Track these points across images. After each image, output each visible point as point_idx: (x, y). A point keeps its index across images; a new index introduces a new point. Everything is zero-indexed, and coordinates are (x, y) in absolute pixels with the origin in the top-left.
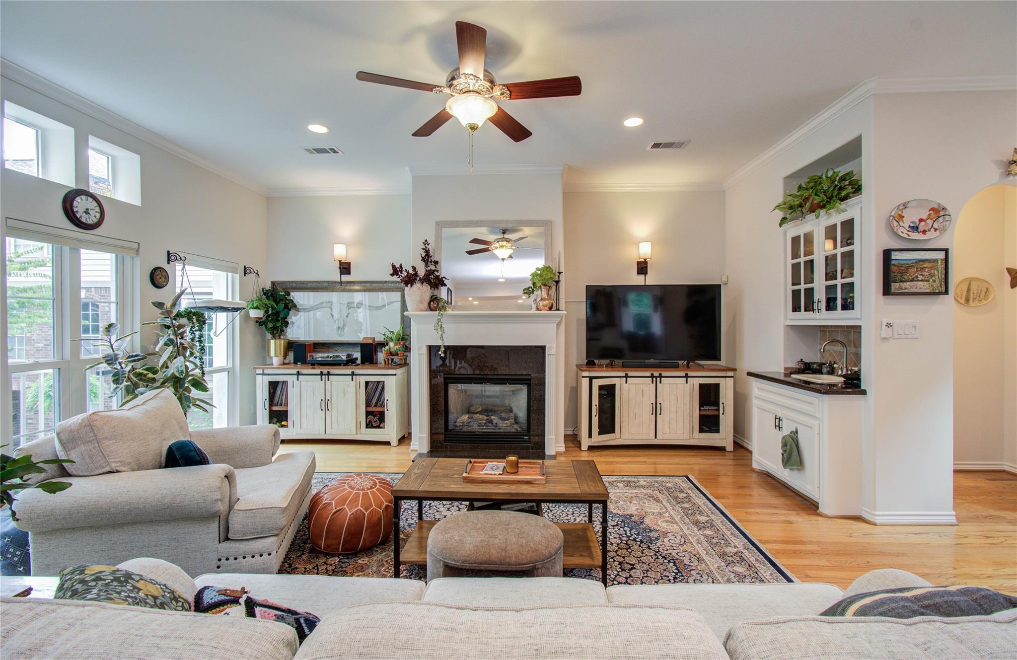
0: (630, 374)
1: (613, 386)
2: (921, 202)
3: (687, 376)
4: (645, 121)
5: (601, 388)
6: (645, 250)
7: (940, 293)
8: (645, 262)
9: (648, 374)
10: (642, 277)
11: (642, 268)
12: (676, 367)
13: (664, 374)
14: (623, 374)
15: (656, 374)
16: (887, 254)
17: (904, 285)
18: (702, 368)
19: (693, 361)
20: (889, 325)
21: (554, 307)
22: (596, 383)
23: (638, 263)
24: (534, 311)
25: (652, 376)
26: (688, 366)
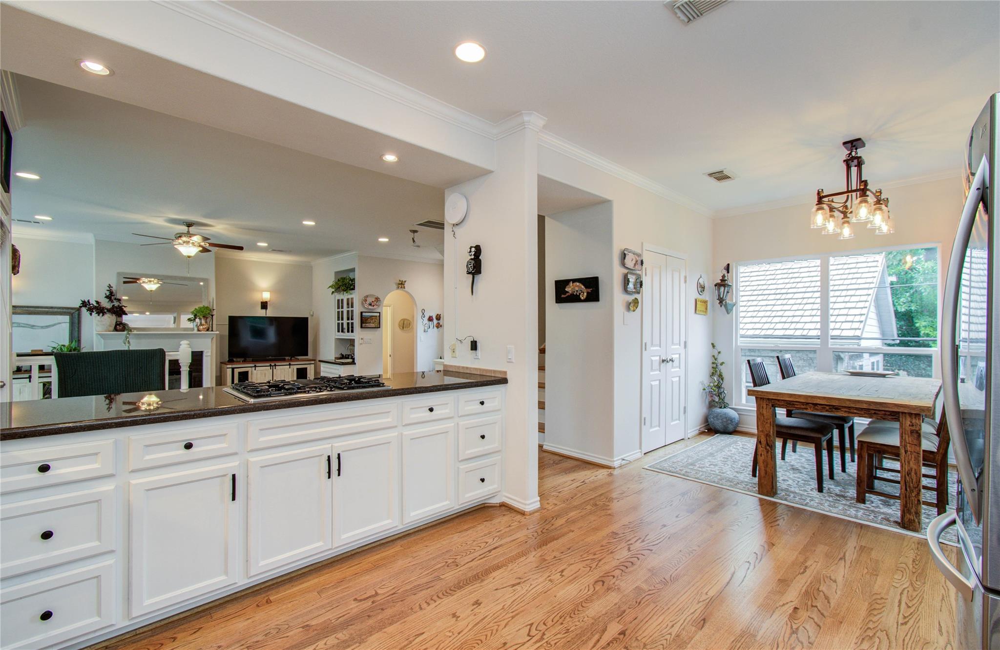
0: (257, 365)
1: (247, 372)
2: (372, 296)
3: (290, 365)
4: (268, 244)
5: (240, 373)
6: (266, 296)
7: (378, 328)
8: (266, 302)
9: (269, 365)
10: (264, 311)
11: (264, 305)
12: (284, 360)
13: (277, 364)
14: (253, 365)
15: (273, 364)
16: (362, 313)
17: (367, 324)
18: (298, 360)
19: (294, 357)
20: (362, 339)
21: (210, 329)
22: (237, 371)
23: (262, 303)
24: (196, 331)
25: (271, 366)
26: (291, 359)
